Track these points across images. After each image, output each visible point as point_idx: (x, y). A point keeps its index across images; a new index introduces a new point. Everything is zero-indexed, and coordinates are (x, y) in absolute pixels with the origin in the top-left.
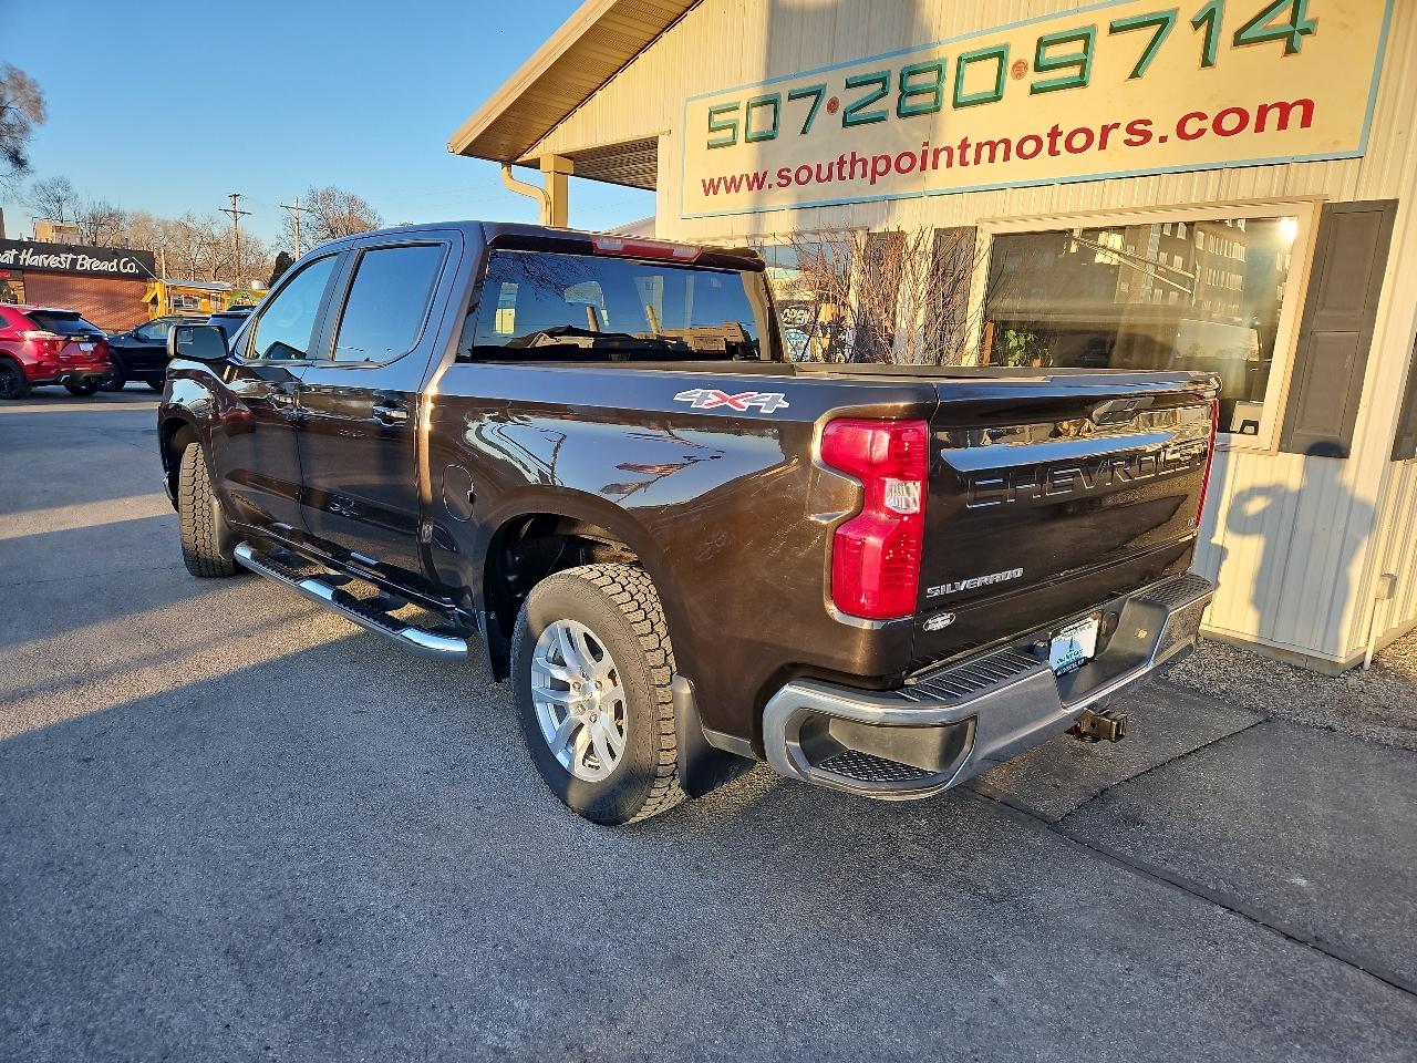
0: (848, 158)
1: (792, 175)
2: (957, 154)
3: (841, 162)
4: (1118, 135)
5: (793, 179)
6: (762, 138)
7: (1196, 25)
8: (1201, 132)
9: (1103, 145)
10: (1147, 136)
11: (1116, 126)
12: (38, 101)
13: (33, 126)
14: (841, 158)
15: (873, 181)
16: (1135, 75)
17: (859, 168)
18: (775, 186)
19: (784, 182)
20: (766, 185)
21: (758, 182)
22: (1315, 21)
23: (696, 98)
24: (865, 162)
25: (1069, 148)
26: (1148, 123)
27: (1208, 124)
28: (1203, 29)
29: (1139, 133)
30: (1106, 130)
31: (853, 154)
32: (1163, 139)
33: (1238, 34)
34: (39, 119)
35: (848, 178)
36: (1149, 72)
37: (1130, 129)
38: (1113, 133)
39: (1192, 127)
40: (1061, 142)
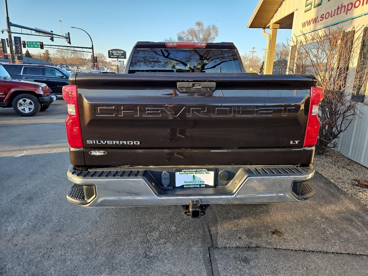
1: (324, 16)
5: (324, 18)
6: (318, 6)
12: (217, 31)
13: (216, 37)
14: (338, 7)
15: (347, 14)
17: (343, 9)
18: (320, 21)
19: (322, 19)
20: (317, 21)
21: (315, 20)
24: (345, 7)
31: (342, 5)
34: (217, 35)
35: (339, 14)
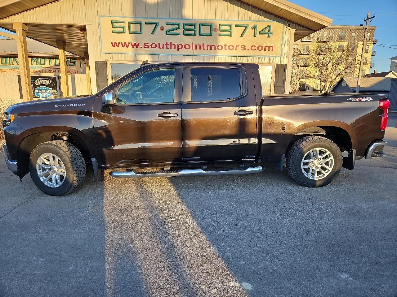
0: (169, 43)
2: (202, 47)
3: (167, 44)
4: (239, 48)
5: (150, 46)
6: (135, 33)
7: (252, 29)
8: (255, 50)
9: (236, 49)
10: (245, 49)
11: (239, 46)
15: (178, 50)
16: (241, 36)
17: (173, 46)
18: (143, 47)
19: (146, 47)
20: (139, 47)
21: (136, 45)
22: (272, 32)
23: (104, 16)
24: (175, 45)
25: (229, 49)
26: (245, 46)
27: (256, 48)
28: (254, 30)
29: (244, 48)
30: (237, 46)
31: (171, 43)
32: (248, 50)
33: (260, 32)
35: (169, 48)
36: (244, 36)
37: (241, 47)
38: (238, 47)
39: (253, 48)
40: (227, 47)
